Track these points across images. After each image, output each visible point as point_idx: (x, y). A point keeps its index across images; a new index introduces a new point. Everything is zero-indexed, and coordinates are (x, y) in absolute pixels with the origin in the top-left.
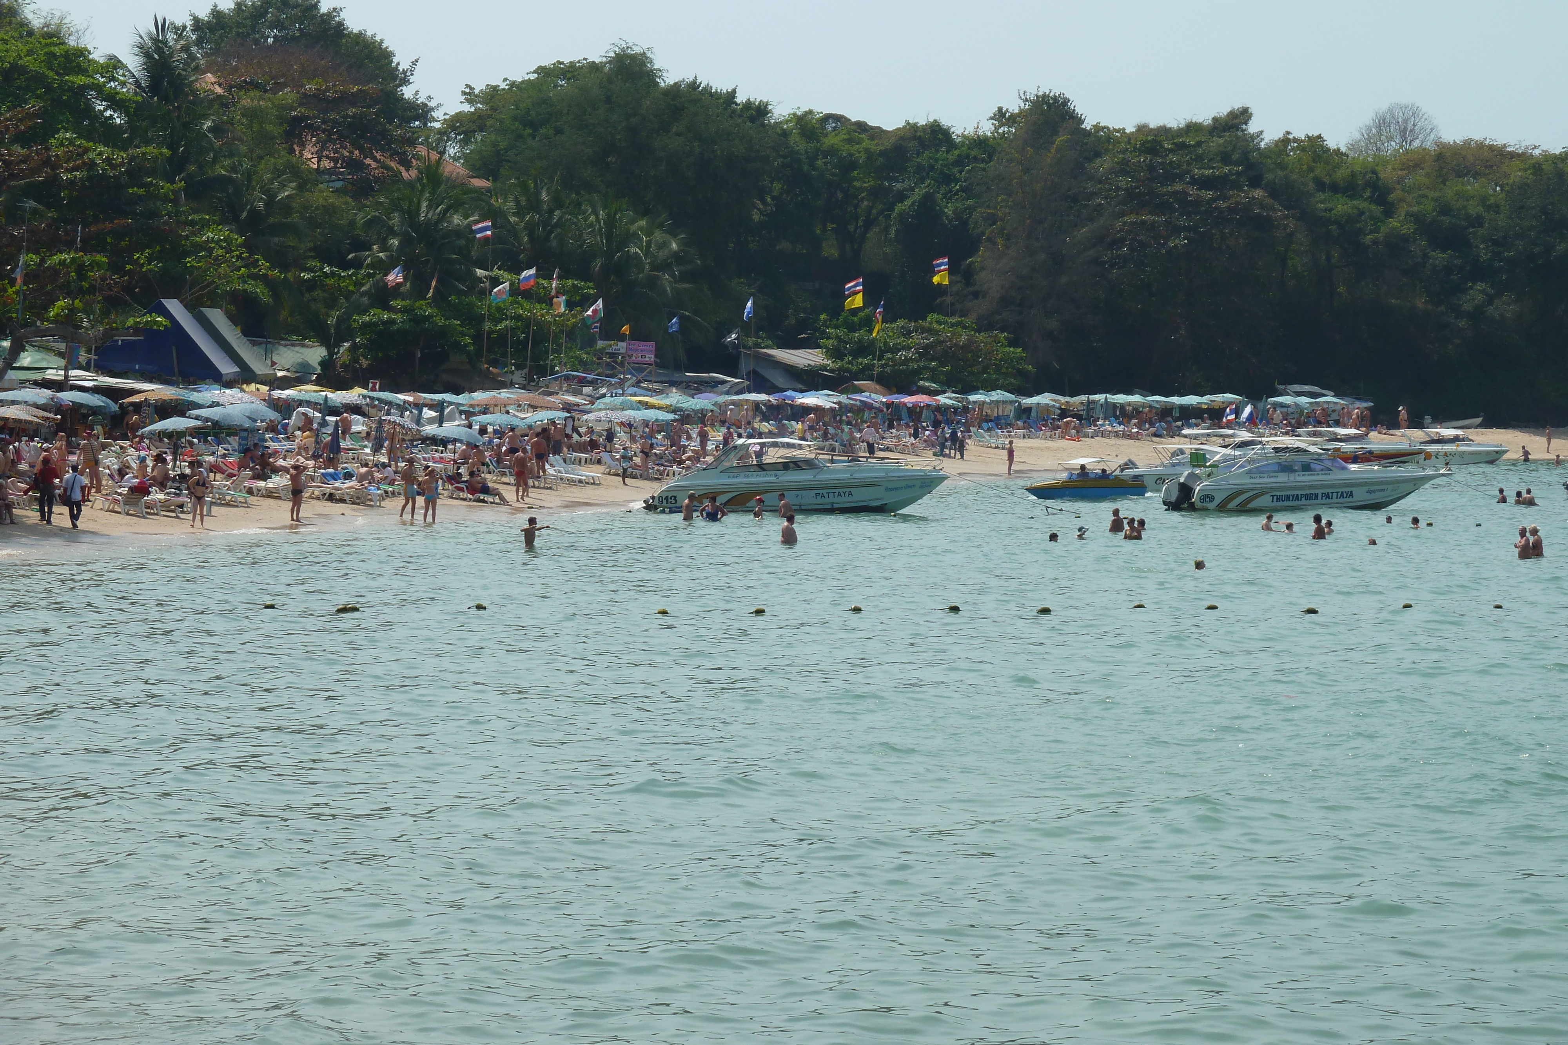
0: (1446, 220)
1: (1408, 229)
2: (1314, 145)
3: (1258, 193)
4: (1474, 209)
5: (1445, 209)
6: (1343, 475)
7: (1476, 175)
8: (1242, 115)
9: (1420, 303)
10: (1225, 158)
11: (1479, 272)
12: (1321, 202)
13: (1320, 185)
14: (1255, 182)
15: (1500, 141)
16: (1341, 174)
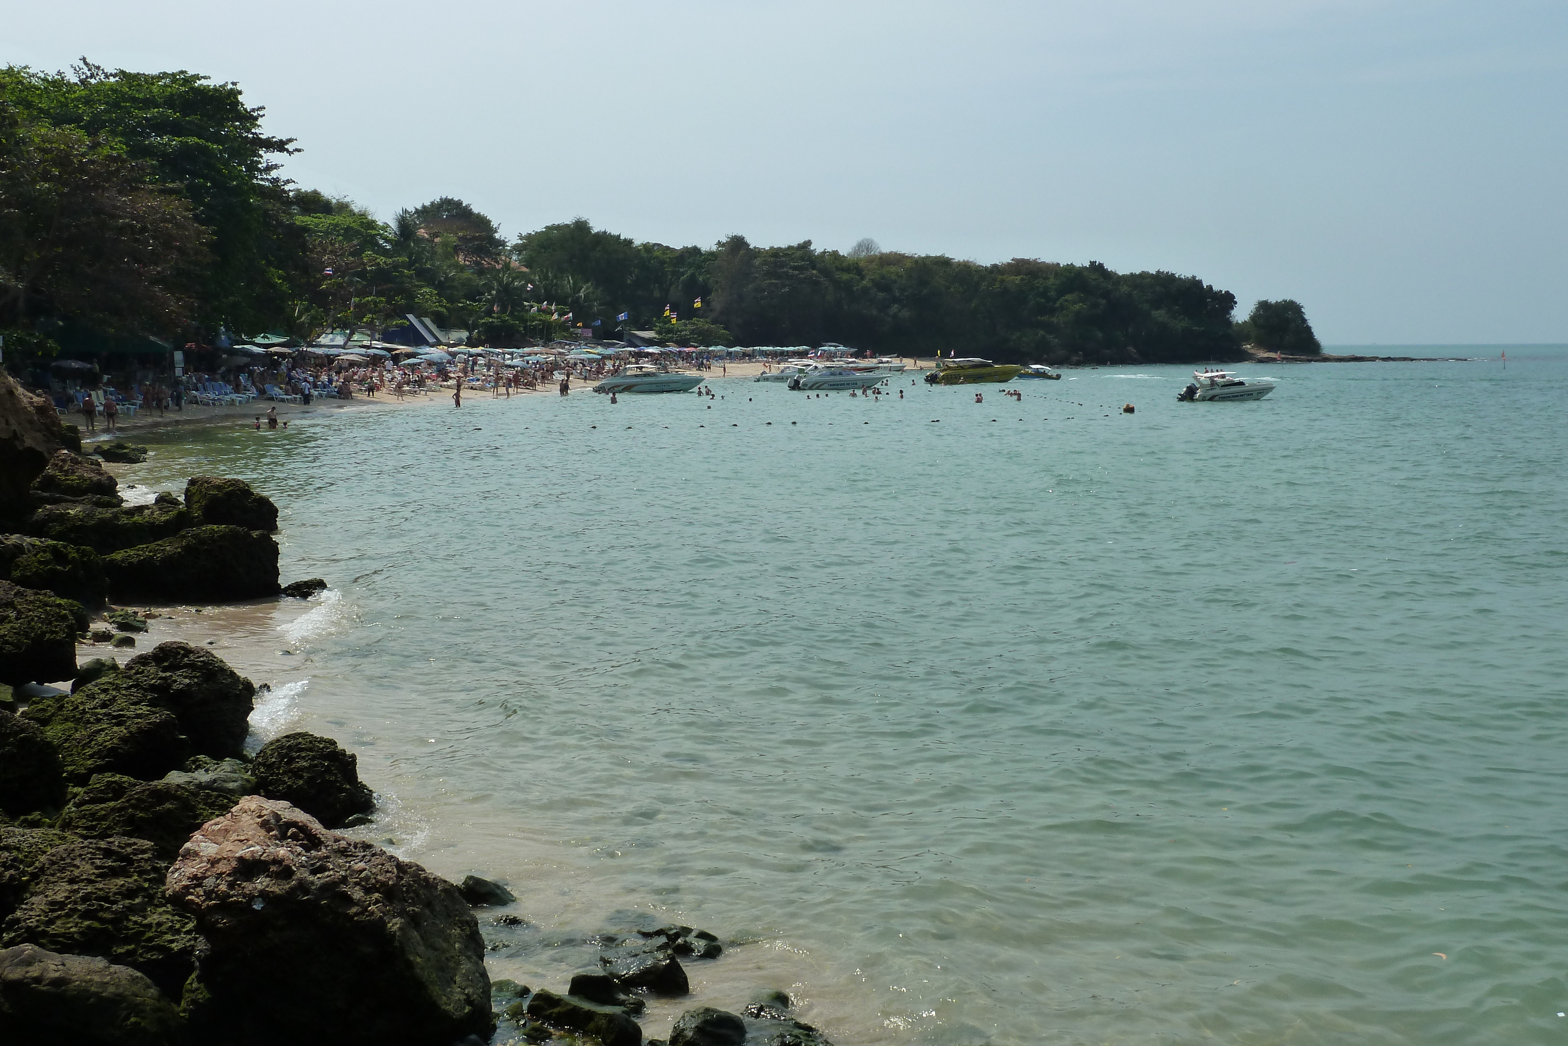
0: (883, 281)
1: (870, 285)
2: (835, 254)
3: (814, 272)
4: (893, 277)
5: (883, 277)
6: (854, 377)
7: (894, 265)
8: (809, 243)
9: (875, 312)
10: (802, 258)
11: (895, 300)
12: (838, 275)
13: (837, 269)
14: (814, 268)
15: (903, 252)
16: (845, 264)
